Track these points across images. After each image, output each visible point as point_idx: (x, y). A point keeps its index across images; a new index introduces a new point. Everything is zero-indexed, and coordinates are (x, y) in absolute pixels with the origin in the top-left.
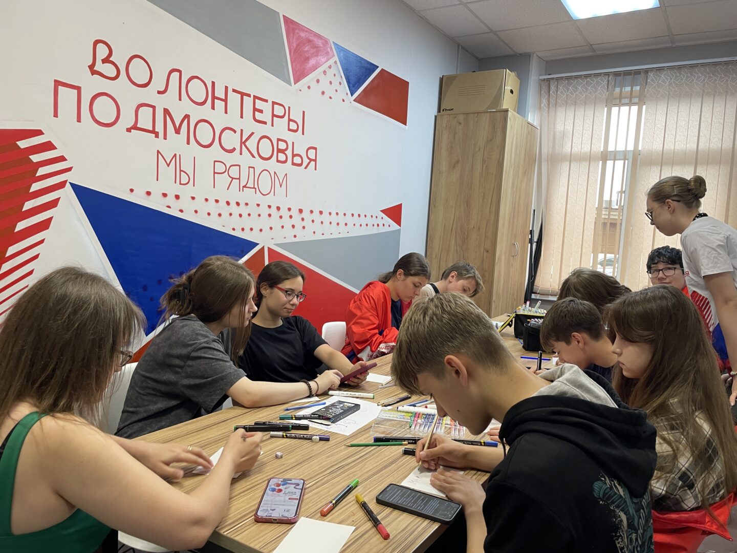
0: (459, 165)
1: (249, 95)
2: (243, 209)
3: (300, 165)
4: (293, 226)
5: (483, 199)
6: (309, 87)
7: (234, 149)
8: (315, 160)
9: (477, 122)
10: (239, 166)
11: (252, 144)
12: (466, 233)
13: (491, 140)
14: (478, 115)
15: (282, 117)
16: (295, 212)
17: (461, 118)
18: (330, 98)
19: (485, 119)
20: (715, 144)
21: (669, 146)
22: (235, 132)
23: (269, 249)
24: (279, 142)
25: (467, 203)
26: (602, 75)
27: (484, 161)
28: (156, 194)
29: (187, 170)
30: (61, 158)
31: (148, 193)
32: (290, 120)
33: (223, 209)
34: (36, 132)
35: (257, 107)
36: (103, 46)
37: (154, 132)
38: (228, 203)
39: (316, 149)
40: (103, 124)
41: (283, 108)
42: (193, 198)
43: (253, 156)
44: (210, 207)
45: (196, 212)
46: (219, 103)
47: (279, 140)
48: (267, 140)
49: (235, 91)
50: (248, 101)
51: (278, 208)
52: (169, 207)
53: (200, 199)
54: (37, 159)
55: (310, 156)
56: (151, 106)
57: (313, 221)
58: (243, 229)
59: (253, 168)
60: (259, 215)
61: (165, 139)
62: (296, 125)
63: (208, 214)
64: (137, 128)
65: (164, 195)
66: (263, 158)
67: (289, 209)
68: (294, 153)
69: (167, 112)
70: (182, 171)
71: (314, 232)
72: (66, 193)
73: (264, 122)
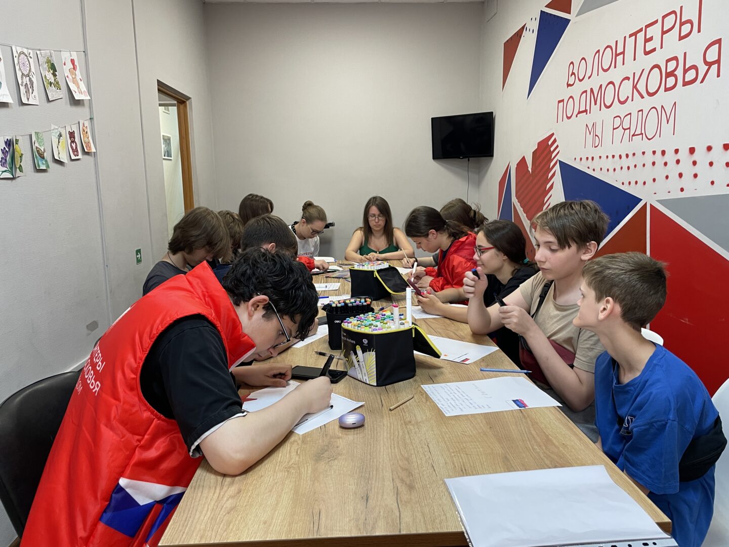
2: (630, 161)
3: (694, 80)
4: (681, 175)
8: (717, 62)
10: (631, 114)
15: (672, 28)
16: (684, 155)
22: (629, 79)
23: (651, 206)
24: (669, 63)
28: (584, 159)
29: (599, 133)
30: (557, 146)
31: (581, 159)
32: (682, 24)
33: (617, 163)
34: (553, 134)
35: (647, 37)
36: (572, 65)
37: (586, 111)
38: (620, 157)
39: (719, 41)
40: (569, 118)
41: (673, 15)
42: (600, 157)
43: (642, 97)
44: (610, 164)
45: (601, 169)
46: (620, 58)
47: (668, 61)
48: (656, 70)
49: (631, 36)
50: (641, 36)
51: (663, 153)
52: (588, 168)
53: (604, 157)
54: (552, 149)
55: (709, 60)
56: (586, 92)
57: (711, 164)
58: (630, 183)
59: (642, 110)
60: (644, 165)
61: (590, 113)
62: (689, 25)
63: (608, 170)
64: (580, 112)
65: (587, 158)
66: (651, 95)
67: (677, 151)
68: (687, 67)
69: (592, 90)
70: (596, 135)
71: (712, 183)
72: (558, 167)
73: (654, 50)
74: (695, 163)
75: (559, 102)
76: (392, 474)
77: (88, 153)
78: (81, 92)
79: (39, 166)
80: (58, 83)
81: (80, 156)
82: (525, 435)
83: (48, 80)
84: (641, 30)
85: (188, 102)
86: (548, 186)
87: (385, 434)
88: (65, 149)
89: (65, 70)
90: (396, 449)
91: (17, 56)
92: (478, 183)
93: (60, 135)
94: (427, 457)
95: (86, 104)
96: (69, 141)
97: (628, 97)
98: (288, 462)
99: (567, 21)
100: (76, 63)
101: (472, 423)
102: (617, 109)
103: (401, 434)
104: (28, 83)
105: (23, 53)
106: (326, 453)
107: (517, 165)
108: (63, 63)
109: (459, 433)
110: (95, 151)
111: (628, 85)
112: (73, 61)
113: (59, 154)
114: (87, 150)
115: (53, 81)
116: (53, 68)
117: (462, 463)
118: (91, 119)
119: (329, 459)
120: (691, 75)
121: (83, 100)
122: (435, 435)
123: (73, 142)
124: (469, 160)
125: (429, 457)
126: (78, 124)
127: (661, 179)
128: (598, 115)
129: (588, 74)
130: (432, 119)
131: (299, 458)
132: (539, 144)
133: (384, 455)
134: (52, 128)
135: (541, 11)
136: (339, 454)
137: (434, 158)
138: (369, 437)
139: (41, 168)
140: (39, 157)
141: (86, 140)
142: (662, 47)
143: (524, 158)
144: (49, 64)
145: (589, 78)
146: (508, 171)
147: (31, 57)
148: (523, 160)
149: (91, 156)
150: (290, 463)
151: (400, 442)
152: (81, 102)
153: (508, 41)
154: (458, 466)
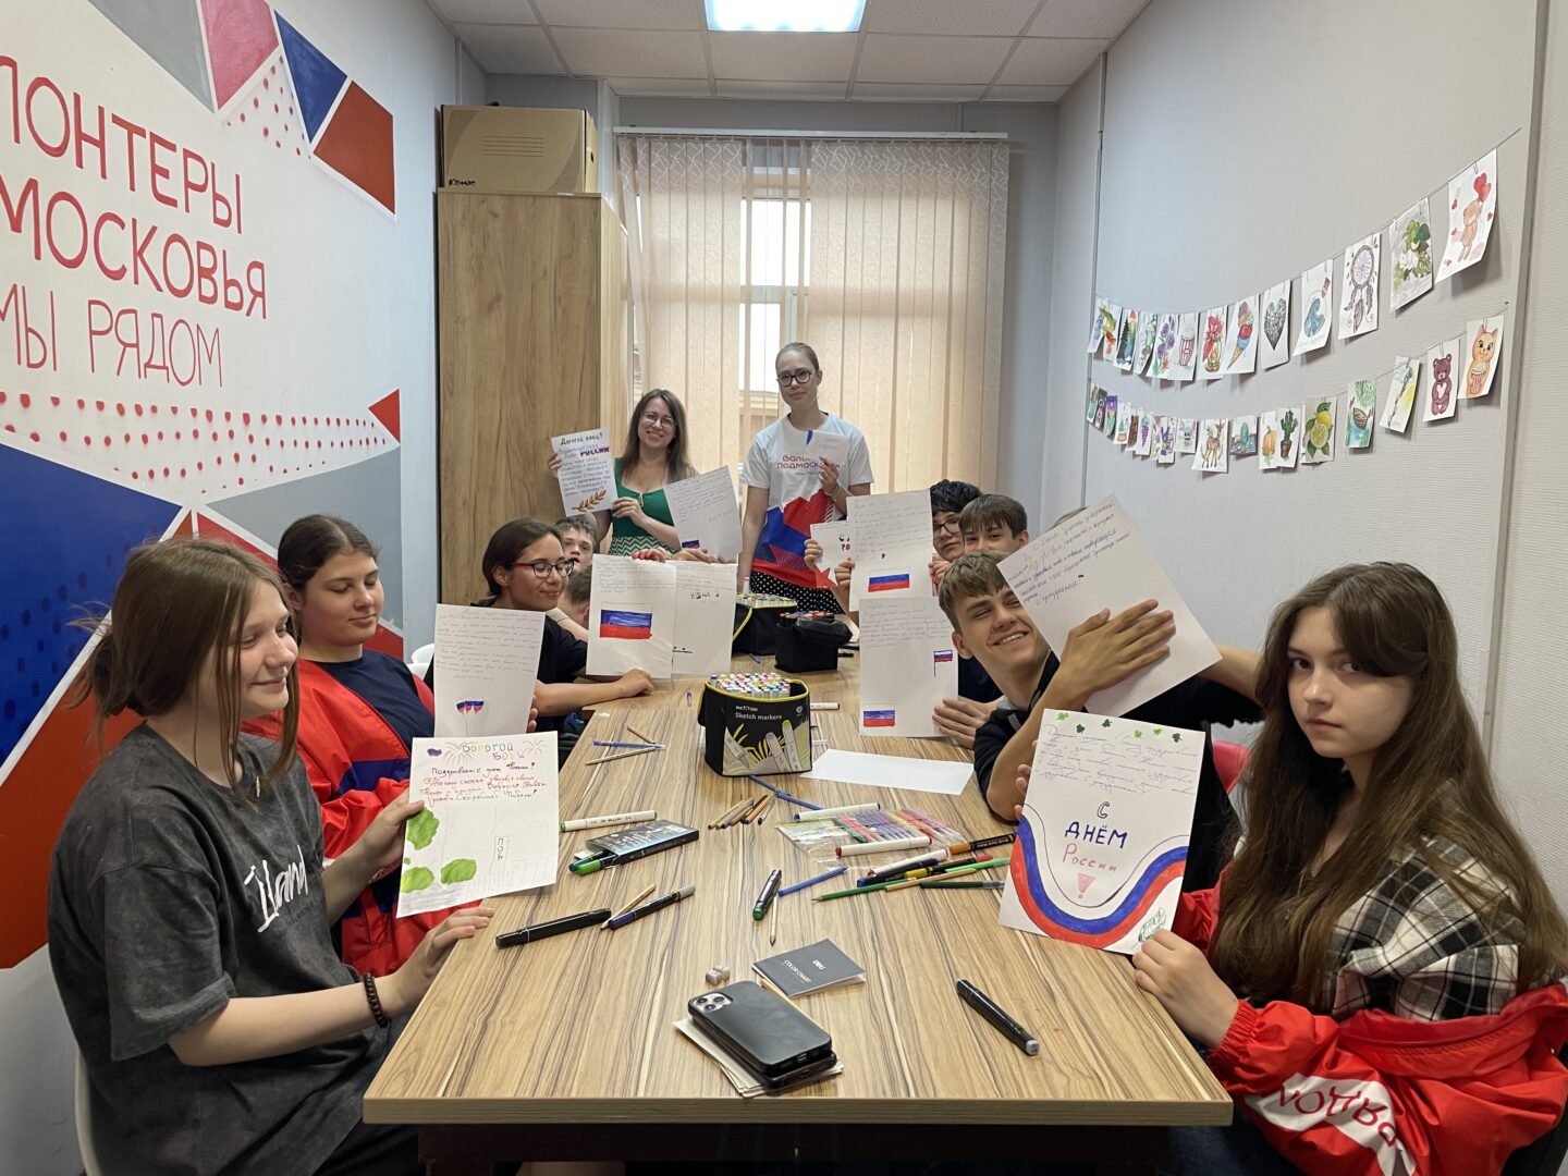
0: (502, 303)
1: (142, 133)
2: (147, 425)
3: (238, 307)
4: (237, 457)
5: (563, 378)
6: (243, 118)
7: (124, 270)
8: (262, 295)
9: (534, 215)
10: (133, 311)
11: (153, 255)
12: (531, 451)
13: (569, 256)
14: (534, 201)
15: (202, 189)
16: (237, 423)
17: (498, 204)
18: (278, 145)
19: (552, 213)
20: (923, 283)
21: (854, 283)
22: (122, 225)
23: (200, 517)
24: (202, 251)
25: (528, 387)
26: (732, 140)
27: (557, 300)
29: (39, 322)
32: (216, 196)
35: (158, 162)
38: (120, 409)
39: (261, 266)
41: (200, 165)
42: (55, 401)
43: (159, 288)
44: (90, 424)
45: (62, 436)
47: (199, 244)
48: (181, 246)
49: (117, 120)
52: (11, 428)
58: (151, 474)
59: (159, 316)
60: (178, 435)
62: (225, 207)
63: (86, 440)
66: (175, 292)
67: (228, 416)
68: (228, 278)
70: (28, 330)
73: (173, 202)
74: (251, 439)
78: (1466, 255)
80: (1426, 262)
83: (1402, 269)
97: (124, 268)
100: (1489, 179)
104: (1365, 297)
108: (1451, 203)
112: (1480, 182)
115: (1413, 265)
116: (1421, 235)
120: (234, 294)
127: (210, 463)
142: (187, 210)
144: (1414, 232)
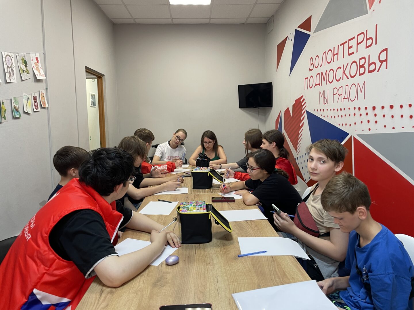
2: (343, 112)
4: (369, 121)
15: (362, 42)
16: (369, 110)
22: (341, 68)
23: (354, 138)
28: (319, 110)
29: (326, 97)
30: (305, 103)
31: (317, 110)
32: (367, 39)
33: (336, 113)
34: (303, 96)
35: (350, 46)
36: (312, 59)
37: (319, 84)
38: (337, 110)
39: (386, 50)
40: (311, 88)
41: (363, 35)
42: (327, 110)
43: (348, 78)
44: (332, 114)
45: (328, 116)
46: (336, 56)
47: (360, 59)
48: (354, 64)
49: (341, 45)
50: (346, 45)
51: (359, 109)
52: (321, 115)
53: (329, 110)
54: (302, 104)
55: (382, 59)
56: (319, 74)
57: (384, 116)
58: (343, 125)
59: (348, 85)
60: (350, 115)
61: (321, 85)
62: (371, 40)
63: (331, 117)
64: (316, 85)
65: (321, 110)
66: (352, 77)
67: (366, 108)
68: (370, 63)
69: (322, 73)
70: (325, 98)
71: (385, 126)
72: (305, 114)
73: (353, 53)
74: (375, 115)
75: (306, 78)
76: (194, 295)
77: (44, 108)
78: (41, 75)
79: (15, 116)
80: (28, 70)
81: (39, 109)
82: (272, 272)
83: (22, 69)
84: (346, 42)
85: (103, 77)
86: (301, 124)
87: (194, 271)
88: (30, 106)
89: (32, 64)
90: (199, 280)
91: (5, 57)
92: (265, 121)
93: (28, 99)
94: (216, 285)
95: (44, 81)
96: (33, 101)
97: (340, 78)
98: (137, 288)
99: (309, 35)
100: (39, 59)
101: (244, 264)
102: (335, 84)
103: (203, 271)
104: (11, 71)
105: (8, 55)
106: (159, 282)
107: (285, 112)
108: (31, 59)
109: (235, 270)
110: (48, 106)
111: (340, 71)
112: (37, 59)
113: (27, 108)
114: (43, 106)
115: (25, 69)
116: (25, 62)
117: (234, 289)
118: (46, 89)
119: (160, 285)
120: (372, 67)
121: (42, 79)
122: (222, 271)
123: (35, 102)
124: (259, 109)
125: (217, 285)
126: (38, 92)
127: (358, 123)
128: (326, 87)
129: (320, 65)
130: (239, 86)
131: (144, 285)
132: (296, 101)
133: (192, 284)
134: (24, 95)
135: (296, 29)
136: (167, 283)
137: (240, 107)
138: (185, 273)
139: (16, 117)
140: (16, 111)
141: (43, 100)
142: (357, 52)
143: (288, 108)
144: (23, 60)
145: (321, 66)
146: (280, 114)
147: (13, 57)
148: (288, 109)
149: (46, 109)
150: (139, 288)
151: (202, 276)
152: (41, 80)
153: (279, 45)
154: (232, 291)
